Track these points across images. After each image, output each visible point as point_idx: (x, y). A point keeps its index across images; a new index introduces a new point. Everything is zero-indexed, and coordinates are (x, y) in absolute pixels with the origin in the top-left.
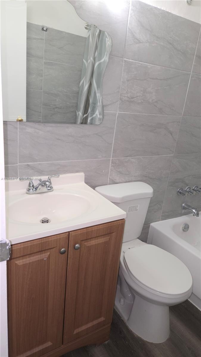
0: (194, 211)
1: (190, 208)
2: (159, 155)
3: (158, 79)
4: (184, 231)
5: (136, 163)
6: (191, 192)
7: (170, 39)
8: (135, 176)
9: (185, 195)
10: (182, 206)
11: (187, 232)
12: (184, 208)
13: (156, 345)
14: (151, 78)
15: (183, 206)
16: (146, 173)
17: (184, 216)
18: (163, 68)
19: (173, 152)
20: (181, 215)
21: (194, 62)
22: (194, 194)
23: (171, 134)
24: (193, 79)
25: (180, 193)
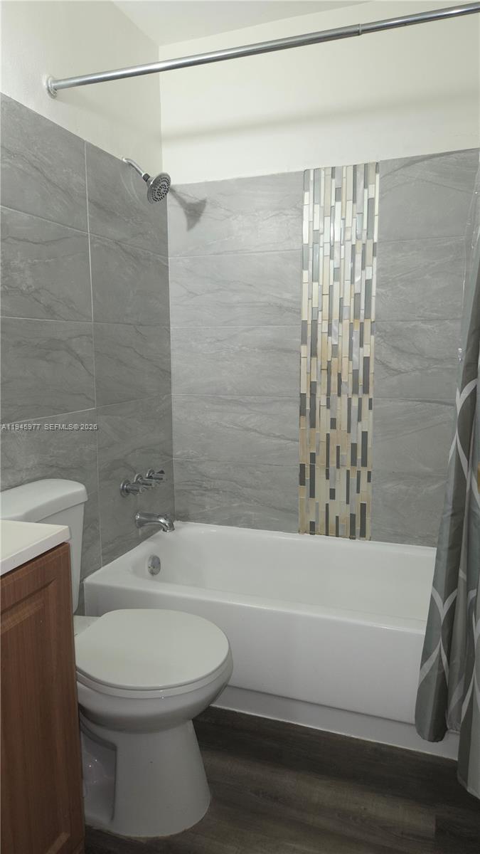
0: (162, 521)
1: (153, 519)
2: (66, 411)
3: (29, 241)
4: (153, 573)
5: (23, 436)
6: (147, 484)
7: (33, 158)
8: (27, 469)
9: (138, 491)
10: (136, 521)
11: (160, 572)
12: (141, 524)
13: (196, 830)
14: (13, 238)
15: (139, 519)
16: (51, 457)
17: (145, 542)
18: (35, 218)
19: (94, 401)
20: (139, 541)
21: (90, 213)
22: (153, 486)
23: (82, 362)
24: (95, 245)
25: (127, 491)
